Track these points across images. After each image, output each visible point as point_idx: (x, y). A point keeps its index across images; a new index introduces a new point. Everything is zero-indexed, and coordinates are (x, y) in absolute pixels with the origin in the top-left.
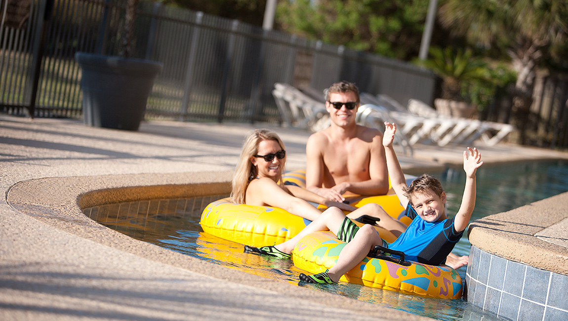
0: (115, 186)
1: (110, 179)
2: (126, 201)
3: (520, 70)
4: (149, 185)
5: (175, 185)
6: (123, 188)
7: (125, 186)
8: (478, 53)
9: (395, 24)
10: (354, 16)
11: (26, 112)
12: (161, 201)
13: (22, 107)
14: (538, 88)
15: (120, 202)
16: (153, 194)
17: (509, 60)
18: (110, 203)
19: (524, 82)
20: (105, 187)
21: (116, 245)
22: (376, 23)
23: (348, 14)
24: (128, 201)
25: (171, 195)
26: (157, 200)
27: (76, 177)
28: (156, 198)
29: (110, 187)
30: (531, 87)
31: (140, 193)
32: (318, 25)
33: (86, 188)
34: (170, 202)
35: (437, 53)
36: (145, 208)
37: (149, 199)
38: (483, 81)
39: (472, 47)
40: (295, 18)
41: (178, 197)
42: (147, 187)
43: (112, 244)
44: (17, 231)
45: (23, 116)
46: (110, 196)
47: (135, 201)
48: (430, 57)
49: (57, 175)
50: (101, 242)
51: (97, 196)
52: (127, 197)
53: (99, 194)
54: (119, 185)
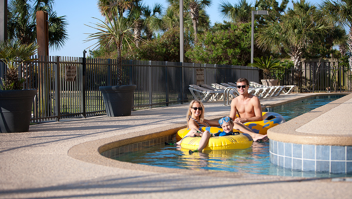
0: (116, 140)
1: (115, 137)
2: (122, 146)
3: (294, 60)
4: (131, 137)
5: (143, 135)
6: (120, 141)
7: (121, 140)
8: (276, 56)
9: (238, 50)
10: (220, 50)
11: (82, 115)
12: (138, 144)
13: (80, 114)
14: (303, 66)
15: (119, 147)
16: (133, 141)
17: (290, 57)
18: (115, 148)
19: (297, 65)
20: (112, 142)
21: (112, 165)
22: (230, 51)
23: (217, 50)
24: (123, 146)
25: (142, 140)
26: (136, 143)
27: (99, 139)
28: (135, 143)
29: (114, 141)
30: (300, 67)
31: (127, 142)
32: (205, 57)
33: (103, 143)
34: (142, 143)
35: (258, 59)
36: (131, 147)
37: (132, 144)
38: (279, 68)
39: (272, 54)
40: (195, 56)
41: (145, 141)
42: (130, 139)
43: (111, 166)
44: (70, 166)
45: (82, 117)
46: (114, 145)
47: (126, 145)
48: (254, 61)
49: (91, 140)
50: (106, 165)
51: (108, 146)
52: (122, 144)
53: (109, 145)
54: (118, 140)
